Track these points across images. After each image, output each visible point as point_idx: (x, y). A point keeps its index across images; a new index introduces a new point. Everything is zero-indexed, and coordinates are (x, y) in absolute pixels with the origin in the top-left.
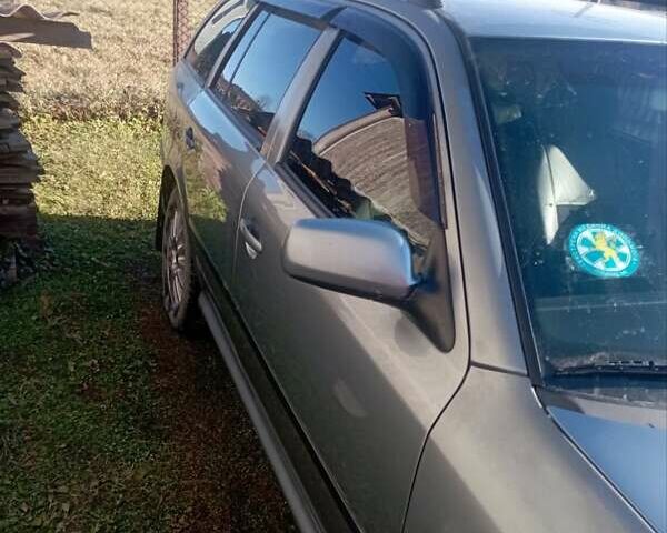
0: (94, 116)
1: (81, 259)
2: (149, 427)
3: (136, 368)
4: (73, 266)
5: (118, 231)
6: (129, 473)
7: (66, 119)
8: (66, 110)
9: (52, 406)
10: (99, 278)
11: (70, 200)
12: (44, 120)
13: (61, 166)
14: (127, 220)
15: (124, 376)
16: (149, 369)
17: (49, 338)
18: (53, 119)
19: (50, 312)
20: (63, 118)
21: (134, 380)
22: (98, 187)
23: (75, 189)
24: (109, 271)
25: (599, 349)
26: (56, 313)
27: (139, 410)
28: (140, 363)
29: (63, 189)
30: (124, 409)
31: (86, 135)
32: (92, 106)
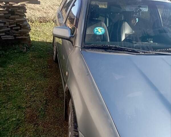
0: (48, 22)
1: (39, 49)
2: (45, 76)
3: (45, 67)
4: (37, 50)
5: (48, 44)
6: (39, 82)
7: (42, 22)
8: (42, 20)
9: (28, 72)
10: (42, 52)
11: (40, 39)
12: (37, 23)
13: (39, 32)
14: (50, 42)
15: (42, 68)
16: (48, 67)
17: (30, 61)
18: (39, 22)
19: (31, 57)
20: (41, 22)
21: (44, 69)
22: (46, 36)
23: (41, 36)
24: (44, 51)
25: (92, 44)
26: (32, 57)
27: (44, 73)
28: (46, 66)
29: (39, 36)
30: (41, 73)
31: (45, 26)
32: (47, 19)
